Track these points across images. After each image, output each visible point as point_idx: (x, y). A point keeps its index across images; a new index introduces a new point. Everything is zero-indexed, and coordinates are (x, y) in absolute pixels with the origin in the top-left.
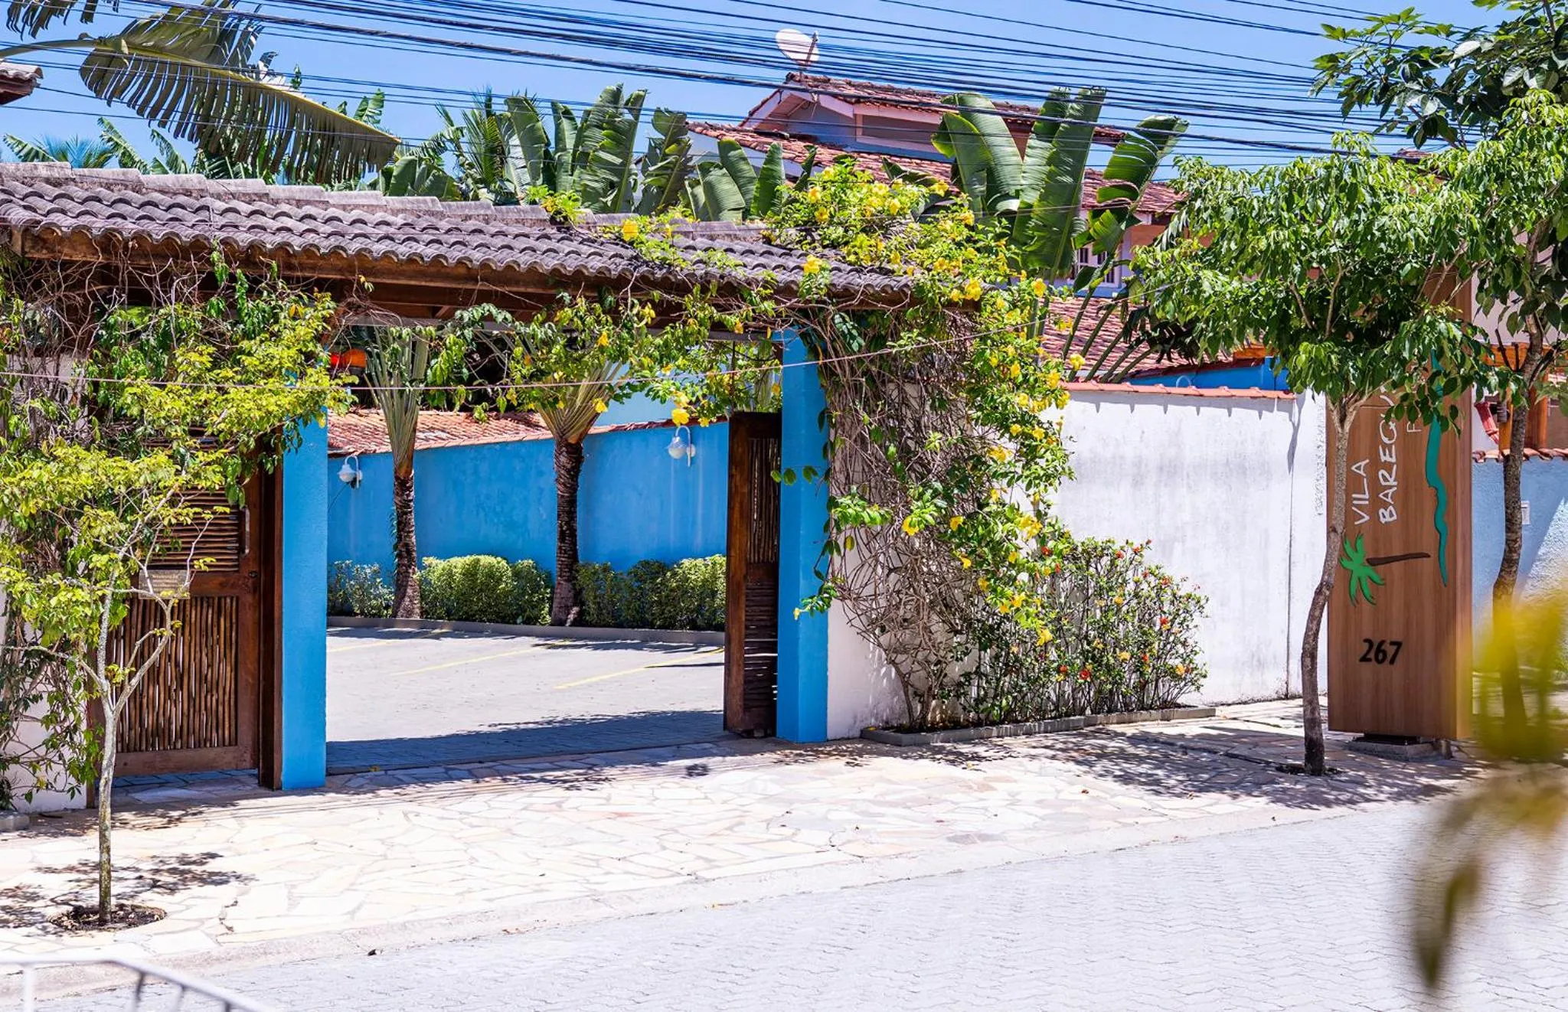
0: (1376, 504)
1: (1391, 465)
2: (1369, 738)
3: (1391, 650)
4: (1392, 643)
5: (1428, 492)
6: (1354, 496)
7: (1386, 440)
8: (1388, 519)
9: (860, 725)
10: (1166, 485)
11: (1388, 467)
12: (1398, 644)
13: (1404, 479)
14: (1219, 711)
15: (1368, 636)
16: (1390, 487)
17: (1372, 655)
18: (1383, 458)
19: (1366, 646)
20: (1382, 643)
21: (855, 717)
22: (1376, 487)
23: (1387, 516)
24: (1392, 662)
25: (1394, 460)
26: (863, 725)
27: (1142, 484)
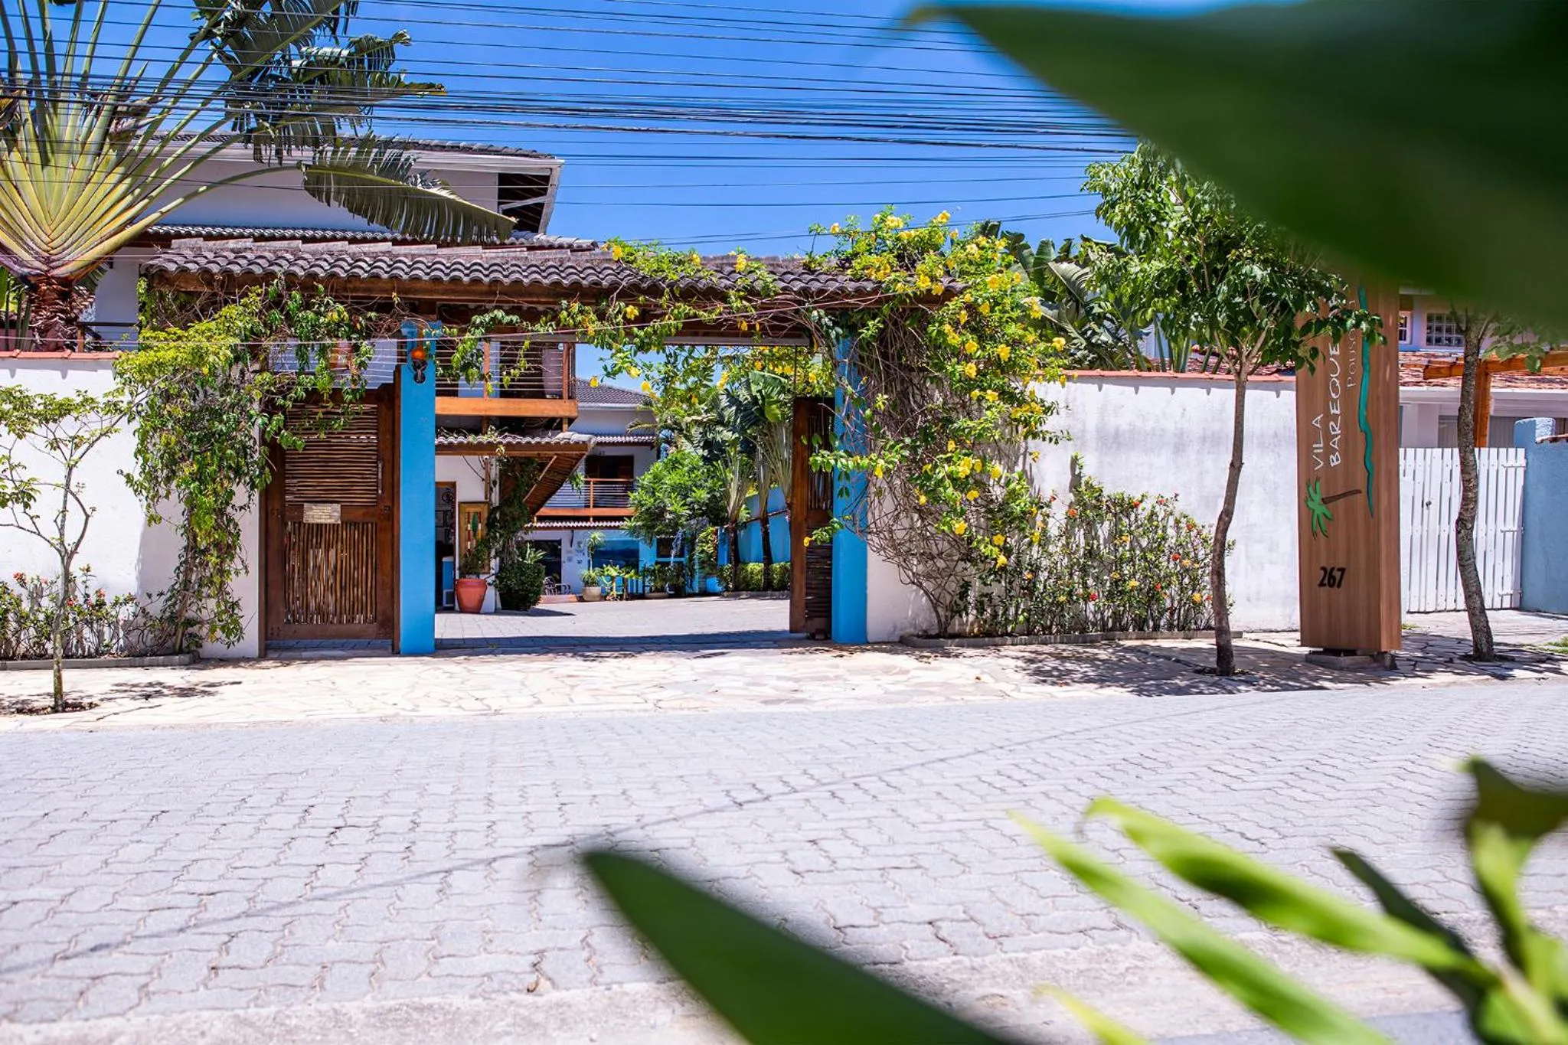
0: (1327, 450)
1: (1337, 415)
2: (1328, 651)
3: (1337, 574)
4: (1339, 570)
5: (1361, 437)
6: (1315, 446)
7: (1333, 395)
8: (1336, 463)
9: (898, 633)
10: (1209, 452)
11: (1335, 417)
12: (1342, 570)
13: (1345, 427)
14: (1245, 635)
15: (1323, 564)
16: (1336, 436)
17: (1326, 582)
18: (1332, 412)
19: (1322, 572)
20: (1333, 569)
21: (895, 627)
22: (1328, 437)
23: (1335, 461)
24: (1339, 586)
25: (1338, 412)
26: (902, 633)
27: (1184, 451)
